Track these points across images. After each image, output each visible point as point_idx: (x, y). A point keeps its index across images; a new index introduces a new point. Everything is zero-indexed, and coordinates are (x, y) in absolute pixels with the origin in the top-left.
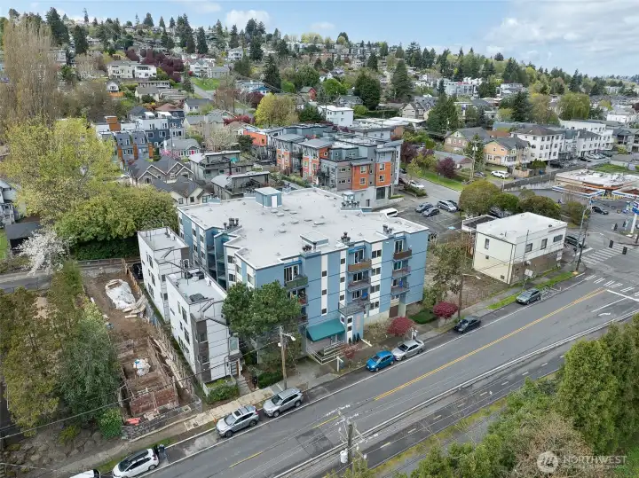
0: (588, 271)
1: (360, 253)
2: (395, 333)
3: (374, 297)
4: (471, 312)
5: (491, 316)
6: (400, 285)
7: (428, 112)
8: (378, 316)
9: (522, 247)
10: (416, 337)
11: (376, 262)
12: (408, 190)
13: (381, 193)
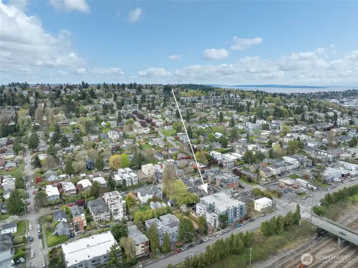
0: (277, 209)
1: (235, 209)
2: (241, 221)
3: (237, 215)
4: (253, 218)
5: (257, 219)
6: (241, 213)
7: (244, 152)
8: (238, 218)
9: (262, 206)
10: (244, 222)
11: (238, 210)
12: (240, 187)
13: (234, 189)
